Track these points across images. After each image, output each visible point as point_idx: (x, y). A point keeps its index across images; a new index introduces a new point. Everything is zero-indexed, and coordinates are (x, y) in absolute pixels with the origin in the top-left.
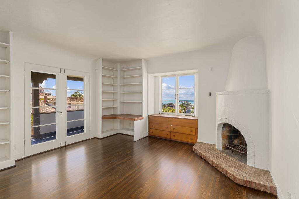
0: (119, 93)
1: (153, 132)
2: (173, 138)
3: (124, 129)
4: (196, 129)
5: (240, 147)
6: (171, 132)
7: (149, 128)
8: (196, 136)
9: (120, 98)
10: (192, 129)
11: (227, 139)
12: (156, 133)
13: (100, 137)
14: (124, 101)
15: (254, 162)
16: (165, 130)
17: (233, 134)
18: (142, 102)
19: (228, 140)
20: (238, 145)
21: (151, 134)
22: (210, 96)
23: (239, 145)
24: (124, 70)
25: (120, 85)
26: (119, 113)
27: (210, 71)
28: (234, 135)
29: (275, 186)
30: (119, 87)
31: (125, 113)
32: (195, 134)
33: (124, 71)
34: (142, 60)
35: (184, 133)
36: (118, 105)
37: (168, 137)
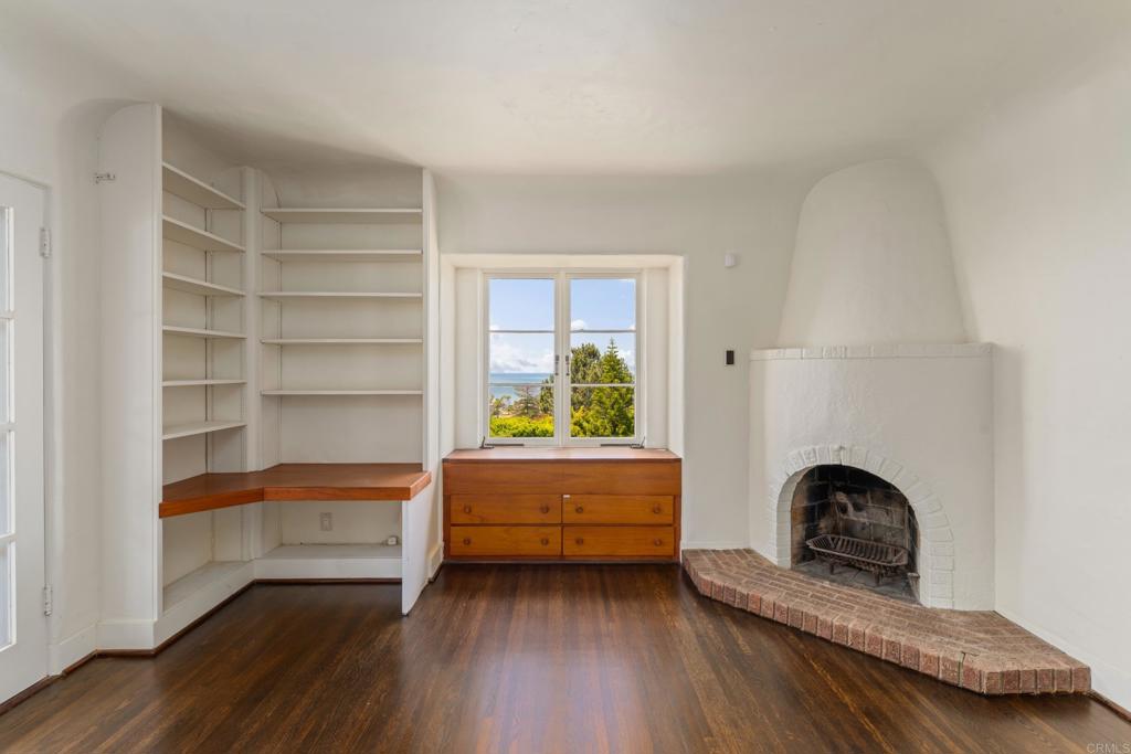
0: (252, 346)
1: (467, 542)
2: (572, 551)
3: (282, 547)
4: (677, 498)
5: (840, 543)
6: (563, 525)
7: (449, 523)
8: (675, 529)
9: (258, 373)
10: (661, 499)
11: (803, 522)
12: (490, 543)
13: (149, 643)
14: (281, 389)
15: (953, 593)
16: (539, 521)
17: (815, 501)
18: (421, 396)
19: (806, 525)
20: (833, 539)
21: (457, 549)
22: (728, 363)
23: (837, 537)
24: (279, 210)
25: (262, 297)
26: (254, 459)
27: (729, 268)
28: (819, 502)
29: (1079, 666)
30: (252, 308)
31: (284, 461)
32: (669, 520)
33: (281, 221)
34: (424, 172)
35: (626, 522)
36: (248, 413)
37: (553, 548)
